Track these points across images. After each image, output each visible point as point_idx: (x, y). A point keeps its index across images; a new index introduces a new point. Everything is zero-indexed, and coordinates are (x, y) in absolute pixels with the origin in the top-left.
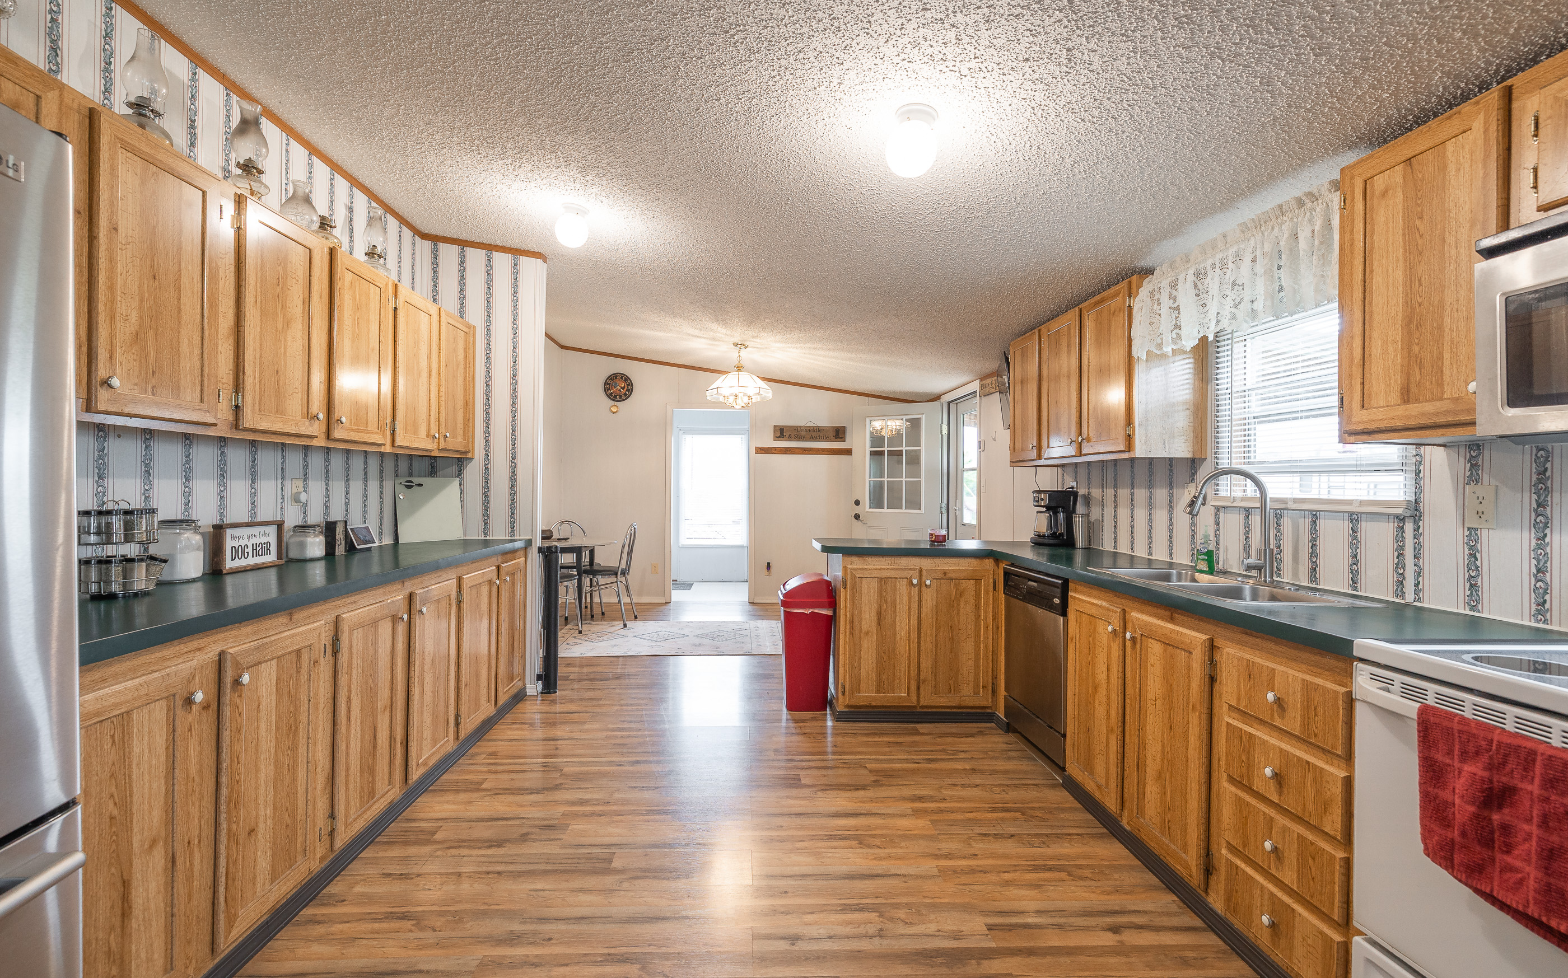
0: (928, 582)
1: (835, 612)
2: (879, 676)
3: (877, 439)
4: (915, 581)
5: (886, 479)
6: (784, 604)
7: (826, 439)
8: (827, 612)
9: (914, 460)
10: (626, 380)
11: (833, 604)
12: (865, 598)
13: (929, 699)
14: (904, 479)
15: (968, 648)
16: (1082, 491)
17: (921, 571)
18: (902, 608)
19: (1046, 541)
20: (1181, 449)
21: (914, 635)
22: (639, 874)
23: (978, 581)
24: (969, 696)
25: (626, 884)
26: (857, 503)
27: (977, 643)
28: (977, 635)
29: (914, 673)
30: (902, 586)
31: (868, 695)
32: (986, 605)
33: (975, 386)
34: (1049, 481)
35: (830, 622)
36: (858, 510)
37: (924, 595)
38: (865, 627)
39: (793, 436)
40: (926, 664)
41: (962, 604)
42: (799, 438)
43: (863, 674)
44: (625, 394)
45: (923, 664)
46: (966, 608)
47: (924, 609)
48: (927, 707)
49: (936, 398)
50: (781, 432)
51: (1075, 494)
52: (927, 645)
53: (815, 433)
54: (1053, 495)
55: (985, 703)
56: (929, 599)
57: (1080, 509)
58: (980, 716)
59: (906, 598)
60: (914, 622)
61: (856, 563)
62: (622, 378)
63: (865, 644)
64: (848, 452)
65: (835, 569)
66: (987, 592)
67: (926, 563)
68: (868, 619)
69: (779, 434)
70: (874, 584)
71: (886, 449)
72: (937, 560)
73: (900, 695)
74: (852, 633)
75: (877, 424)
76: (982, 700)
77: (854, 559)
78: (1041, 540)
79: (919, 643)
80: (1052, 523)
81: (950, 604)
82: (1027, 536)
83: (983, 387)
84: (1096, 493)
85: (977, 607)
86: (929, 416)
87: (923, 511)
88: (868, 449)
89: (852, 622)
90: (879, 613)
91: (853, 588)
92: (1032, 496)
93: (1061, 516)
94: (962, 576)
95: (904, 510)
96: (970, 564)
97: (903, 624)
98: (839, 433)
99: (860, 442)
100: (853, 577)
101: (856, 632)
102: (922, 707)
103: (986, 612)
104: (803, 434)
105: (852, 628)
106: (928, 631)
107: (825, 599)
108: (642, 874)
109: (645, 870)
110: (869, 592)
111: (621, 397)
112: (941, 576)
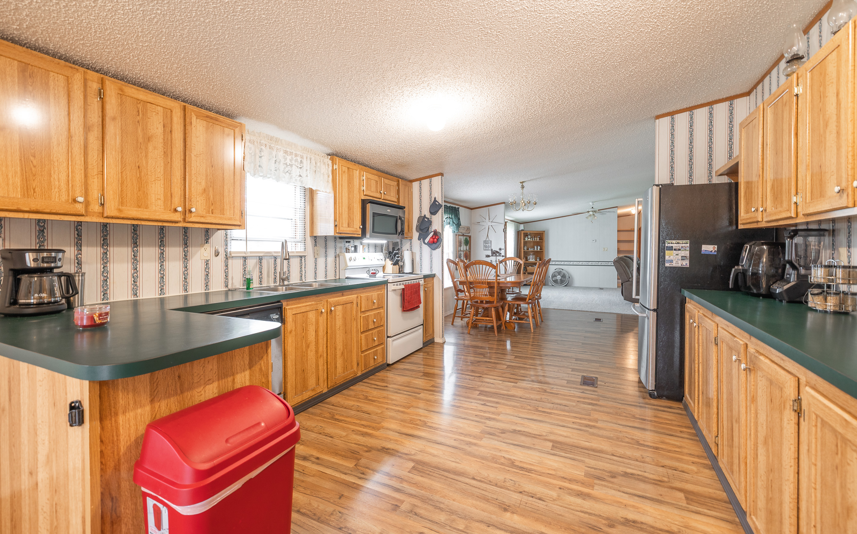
22: (538, 437)
25: (544, 434)
108: (536, 436)
109: (535, 437)
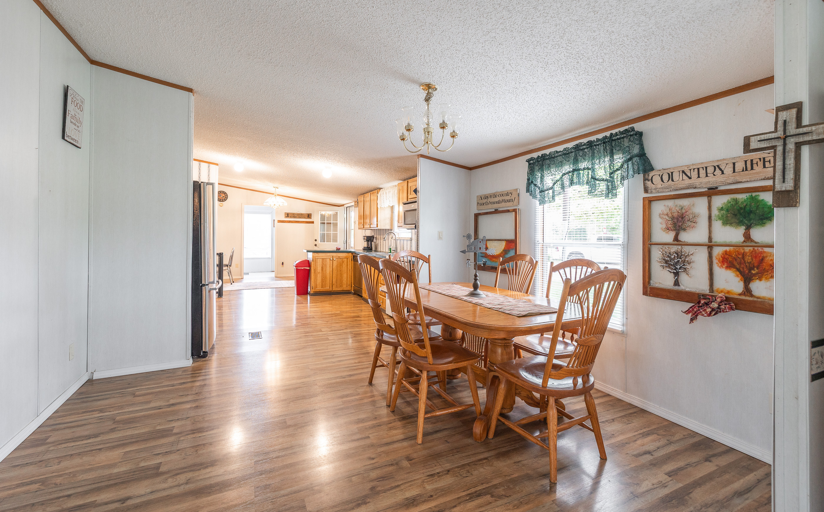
0: (335, 259)
1: (310, 268)
2: (322, 283)
3: (323, 217)
4: (331, 259)
5: (326, 232)
6: (296, 266)
7: (304, 218)
8: (308, 268)
9: (336, 225)
10: (225, 194)
11: (309, 266)
12: (318, 264)
13: (335, 289)
14: (332, 232)
15: (345, 276)
16: (375, 236)
17: (333, 257)
18: (328, 266)
19: (366, 249)
20: (388, 227)
21: (331, 273)
23: (347, 258)
24: (345, 288)
26: (316, 240)
27: (347, 274)
28: (347, 272)
29: (331, 282)
30: (328, 260)
31: (319, 288)
32: (349, 264)
33: (353, 204)
34: (369, 233)
35: (309, 271)
36: (316, 243)
37: (334, 263)
38: (318, 271)
39: (292, 216)
40: (334, 280)
41: (343, 265)
42: (295, 217)
43: (318, 284)
44: (225, 199)
45: (333, 280)
46: (344, 266)
47: (334, 266)
48: (334, 291)
49: (343, 205)
50: (288, 215)
51: (373, 237)
52: (334, 275)
53: (301, 216)
54: (368, 237)
55: (349, 289)
56: (335, 263)
57: (375, 240)
58: (347, 293)
59: (329, 264)
60: (331, 269)
61: (316, 254)
62: (223, 193)
63: (318, 276)
64: (313, 222)
65: (310, 256)
66: (350, 261)
67: (334, 254)
68: (319, 269)
69: (287, 216)
70: (321, 260)
71: (326, 222)
72: (337, 254)
73: (327, 288)
74: (315, 273)
75: (323, 213)
76: (348, 288)
77: (315, 254)
78: (365, 249)
79: (332, 275)
80: (368, 244)
81: (340, 265)
82: (361, 248)
83: (355, 204)
84: (378, 236)
85: (347, 265)
86: (341, 211)
87: (338, 243)
88: (320, 222)
89: (315, 270)
90: (322, 267)
91: (315, 261)
92: (363, 237)
93: (370, 243)
94: (343, 257)
95: (332, 243)
96: (345, 255)
97: (328, 270)
98: (309, 216)
99: (316, 219)
100: (315, 258)
101: (316, 272)
102: (333, 291)
103: (349, 266)
104: (296, 216)
105: (315, 272)
106: (335, 272)
107: (307, 265)
110: (319, 262)
111: (223, 200)
112: (338, 258)
